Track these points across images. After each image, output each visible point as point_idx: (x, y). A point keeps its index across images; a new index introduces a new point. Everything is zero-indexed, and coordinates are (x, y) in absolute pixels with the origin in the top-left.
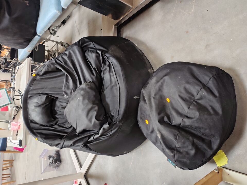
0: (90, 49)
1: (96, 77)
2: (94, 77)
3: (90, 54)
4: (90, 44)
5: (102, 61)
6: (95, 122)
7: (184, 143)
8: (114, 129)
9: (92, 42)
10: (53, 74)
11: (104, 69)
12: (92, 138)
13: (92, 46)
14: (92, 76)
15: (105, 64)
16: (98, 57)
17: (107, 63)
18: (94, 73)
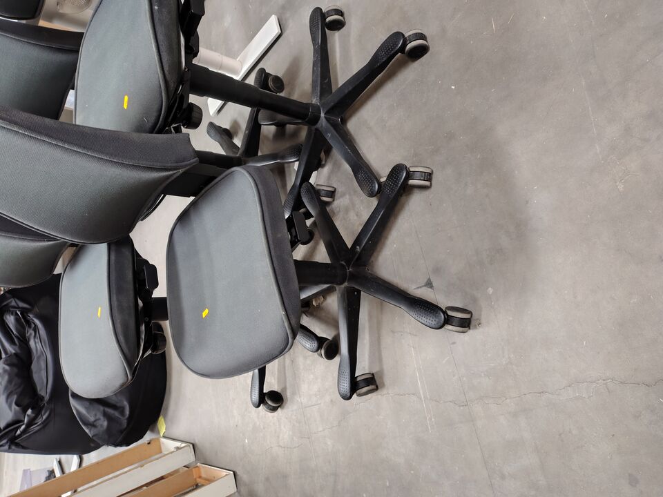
0: (12, 309)
1: (20, 347)
2: (17, 348)
3: (8, 317)
4: (11, 301)
5: (24, 323)
6: (15, 409)
7: (96, 415)
8: (44, 414)
9: (12, 299)
11: (29, 334)
12: (18, 432)
13: (13, 303)
14: (14, 347)
15: (30, 327)
16: (17, 320)
17: (33, 326)
18: (17, 342)
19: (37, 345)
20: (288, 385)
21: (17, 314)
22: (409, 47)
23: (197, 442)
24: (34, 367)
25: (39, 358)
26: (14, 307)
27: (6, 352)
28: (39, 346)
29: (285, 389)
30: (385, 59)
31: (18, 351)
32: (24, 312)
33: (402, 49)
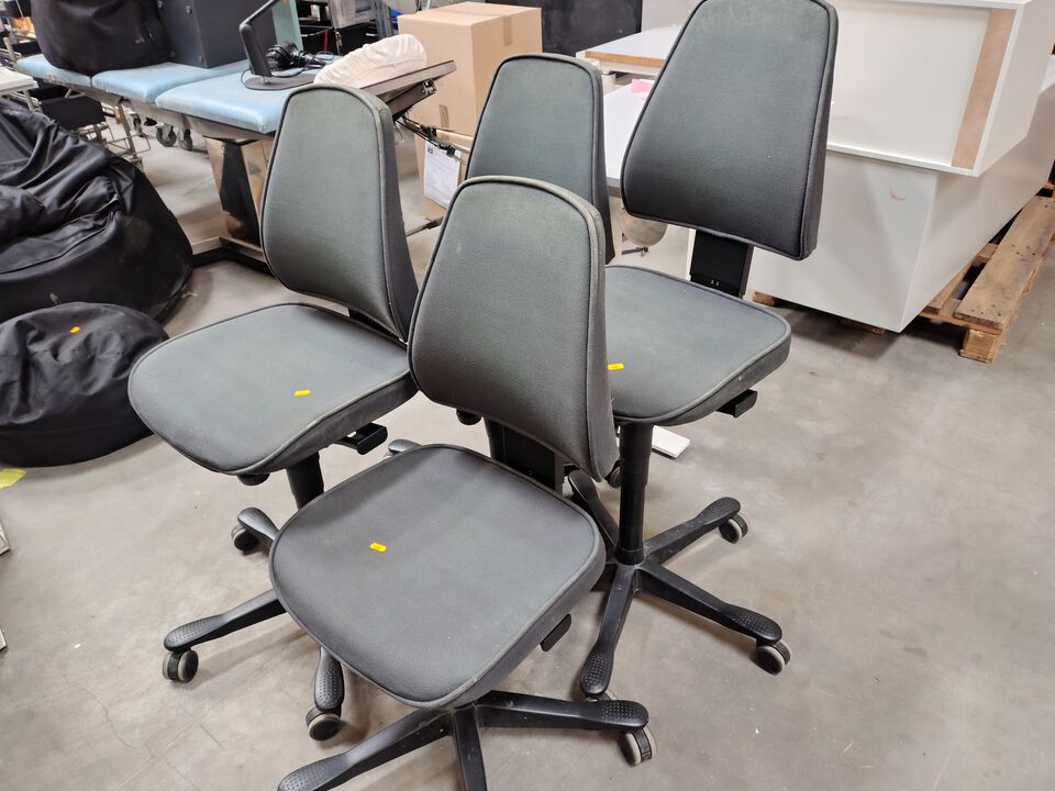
0: (114, 184)
1: (57, 213)
2: (55, 208)
3: (102, 183)
4: (125, 180)
5: (101, 210)
10: (19, 134)
11: (85, 220)
13: (124, 184)
14: (55, 203)
15: (97, 219)
16: (103, 199)
17: (101, 223)
18: (64, 206)
19: (73, 238)
20: (217, 679)
21: (111, 196)
22: (770, 649)
23: (18, 555)
24: (31, 242)
25: (50, 246)
26: (119, 187)
27: (39, 194)
28: (72, 242)
29: (209, 675)
30: (744, 625)
31: (49, 212)
32: (120, 205)
33: (762, 642)
